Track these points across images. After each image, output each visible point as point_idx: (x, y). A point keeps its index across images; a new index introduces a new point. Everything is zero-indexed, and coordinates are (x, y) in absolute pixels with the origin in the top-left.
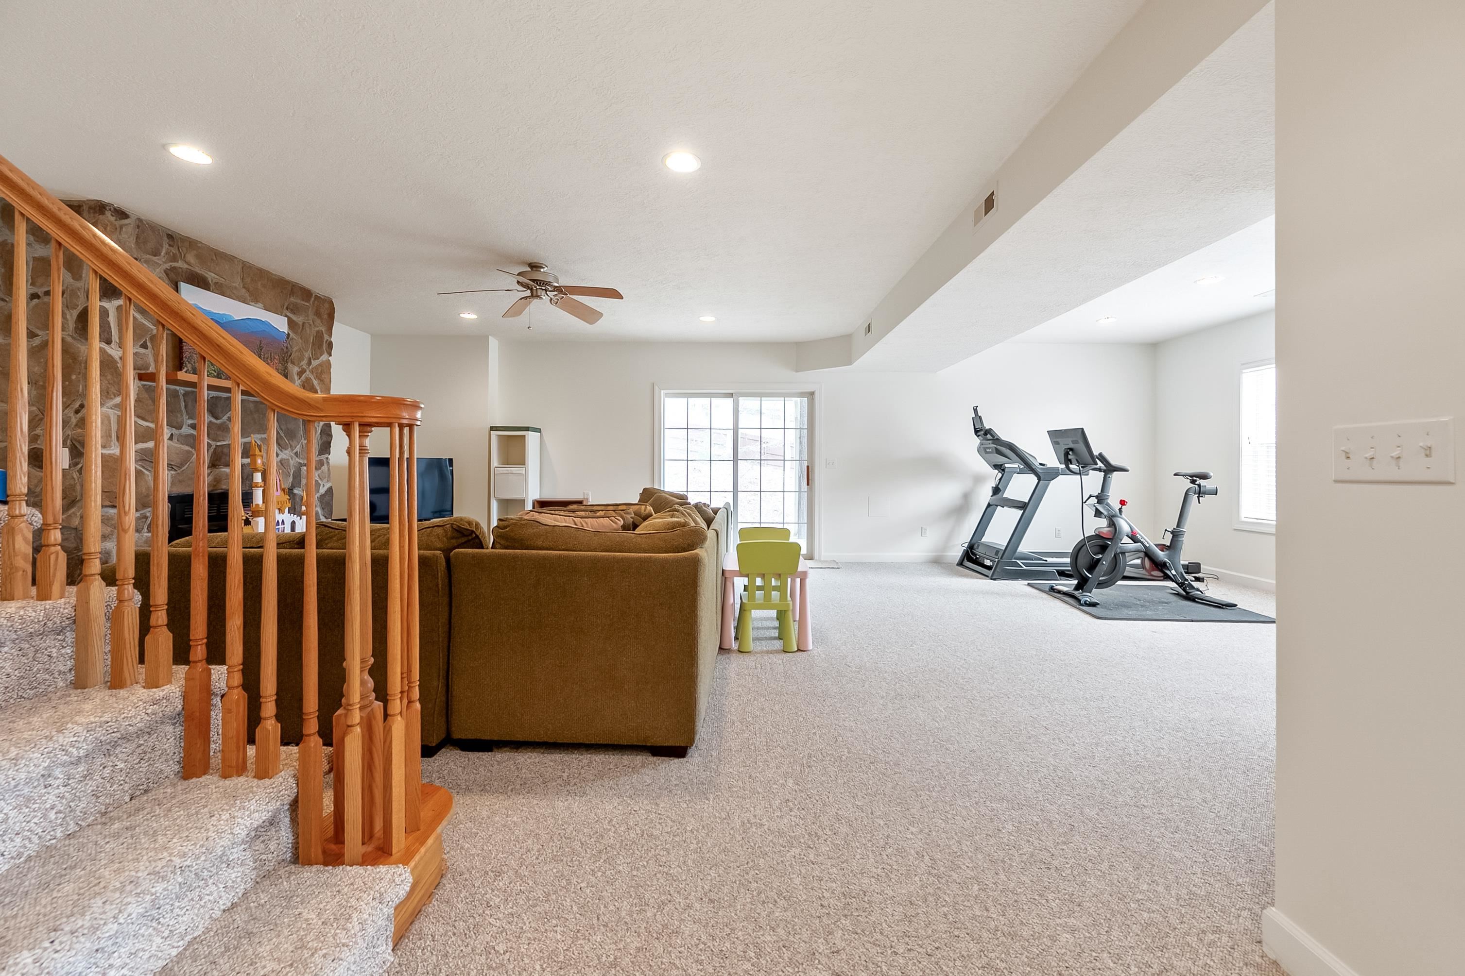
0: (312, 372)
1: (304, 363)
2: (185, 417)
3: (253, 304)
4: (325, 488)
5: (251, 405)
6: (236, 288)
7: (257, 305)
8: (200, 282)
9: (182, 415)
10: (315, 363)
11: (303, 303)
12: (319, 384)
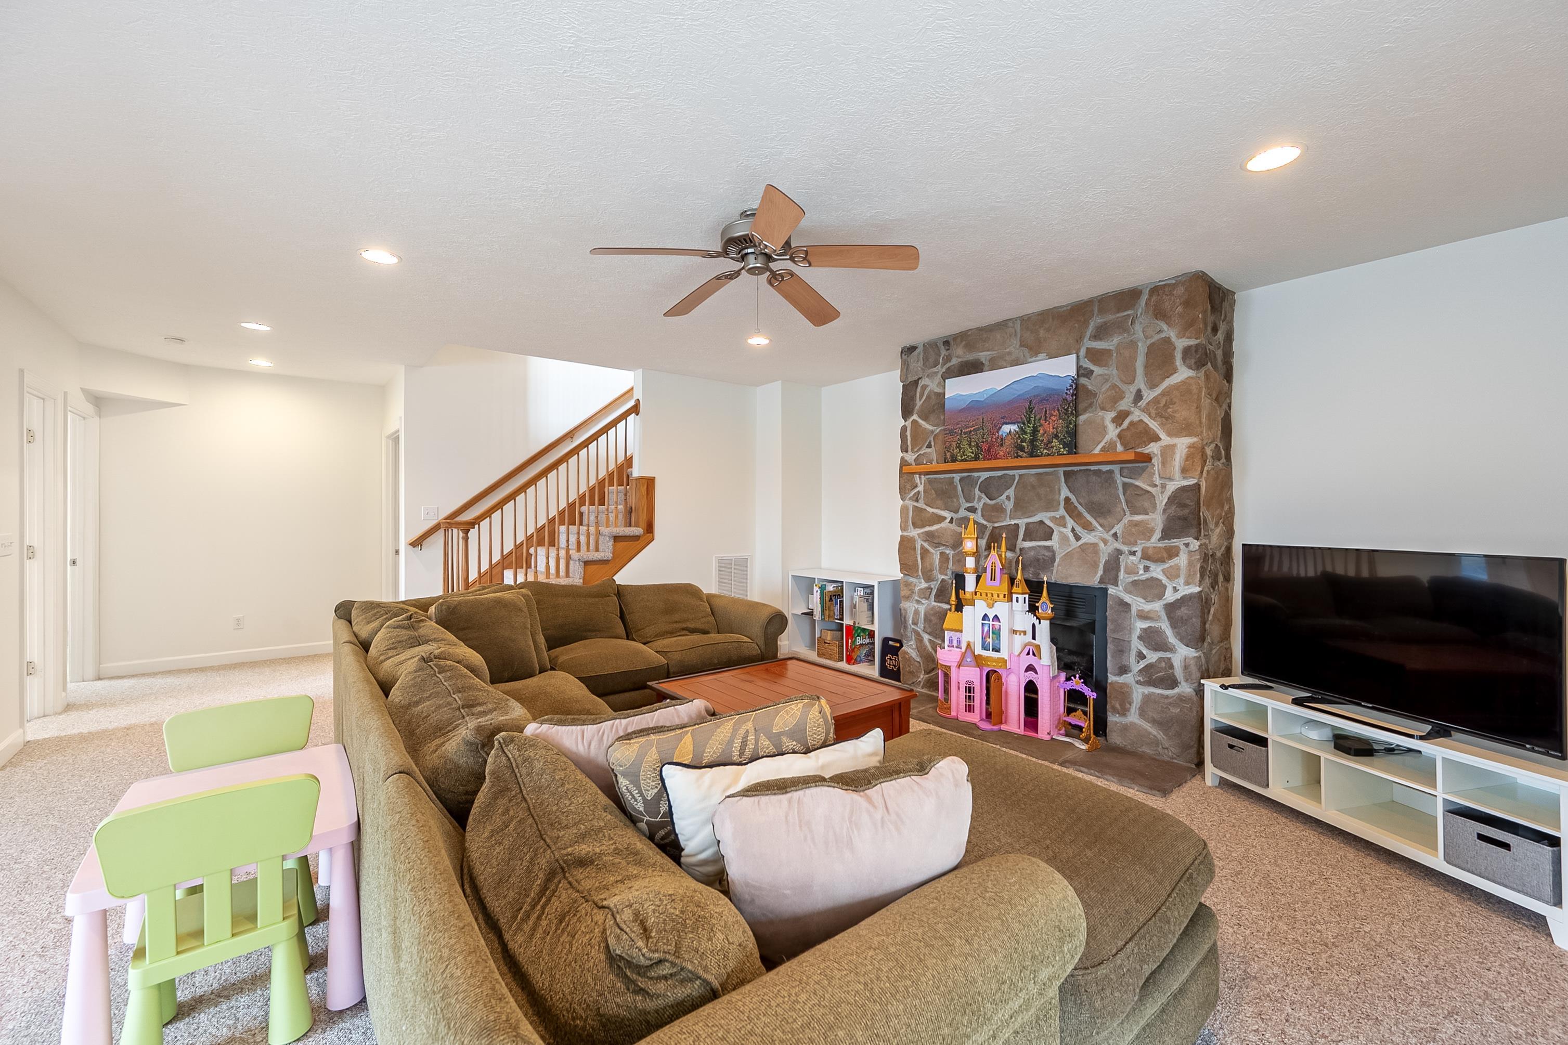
0: (1145, 410)
1: (1125, 404)
2: (962, 500)
3: (1034, 359)
4: (1178, 596)
5: (1032, 479)
6: (1010, 353)
7: (1037, 358)
8: (972, 368)
9: (958, 500)
10: (1149, 395)
11: (1118, 315)
12: (1162, 425)
